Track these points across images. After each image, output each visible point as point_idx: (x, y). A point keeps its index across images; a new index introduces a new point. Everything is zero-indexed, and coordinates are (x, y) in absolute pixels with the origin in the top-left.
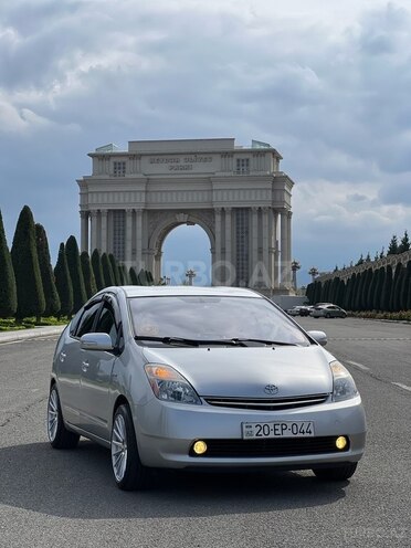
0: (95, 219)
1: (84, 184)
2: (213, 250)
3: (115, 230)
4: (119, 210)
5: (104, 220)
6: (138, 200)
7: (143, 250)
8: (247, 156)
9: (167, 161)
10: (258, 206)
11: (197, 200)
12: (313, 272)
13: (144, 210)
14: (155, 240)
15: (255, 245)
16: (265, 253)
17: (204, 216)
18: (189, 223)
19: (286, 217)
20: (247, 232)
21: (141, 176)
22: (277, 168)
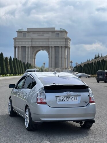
0: (18, 49)
2: (49, 57)
3: (23, 52)
4: (24, 47)
5: (20, 49)
6: (29, 44)
7: (30, 57)
8: (58, 32)
9: (38, 33)
10: (61, 46)
11: (45, 44)
12: (77, 64)
13: (31, 47)
14: (34, 54)
15: (60, 56)
16: (63, 58)
17: (47, 48)
18: (43, 50)
19: (68, 49)
20: (58, 53)
21: (30, 37)
22: (67, 36)
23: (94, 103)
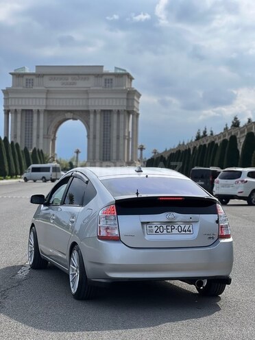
0: (13, 115)
1: (6, 92)
2: (88, 136)
3: (26, 123)
4: (29, 110)
5: (19, 116)
6: (41, 104)
7: (44, 135)
8: (111, 77)
9: (61, 79)
10: (117, 109)
11: (78, 104)
12: (155, 152)
13: (45, 110)
14: (52, 129)
15: (114, 134)
16: (121, 139)
17: (83, 115)
18: (74, 119)
19: (135, 116)
20: (110, 126)
21: (43, 88)
22: (131, 85)
23: (230, 240)
